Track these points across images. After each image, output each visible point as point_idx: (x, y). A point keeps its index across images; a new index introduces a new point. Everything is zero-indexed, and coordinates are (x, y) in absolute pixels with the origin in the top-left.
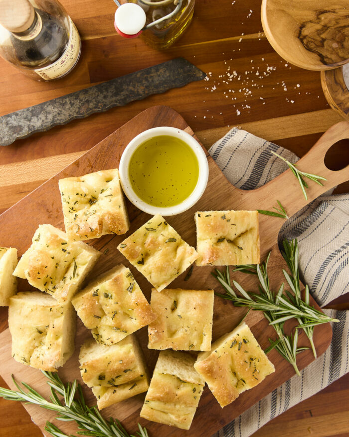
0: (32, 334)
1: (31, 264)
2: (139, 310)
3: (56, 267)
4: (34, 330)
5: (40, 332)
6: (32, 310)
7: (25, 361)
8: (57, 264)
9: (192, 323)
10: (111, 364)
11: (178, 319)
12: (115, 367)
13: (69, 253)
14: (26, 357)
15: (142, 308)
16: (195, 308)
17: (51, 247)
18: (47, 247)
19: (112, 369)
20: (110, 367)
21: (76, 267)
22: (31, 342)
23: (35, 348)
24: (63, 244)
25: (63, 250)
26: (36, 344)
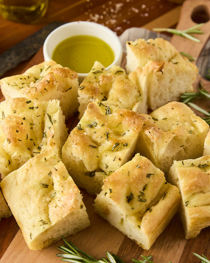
0: (38, 192)
1: (6, 126)
2: (127, 119)
3: (32, 128)
4: (39, 187)
5: (46, 186)
6: (27, 170)
7: (44, 223)
8: (31, 124)
9: (178, 118)
10: (131, 174)
11: (165, 121)
12: (137, 174)
13: (37, 107)
14: (44, 218)
15: (128, 115)
16: (172, 109)
17: (18, 110)
18: (15, 112)
19: (134, 177)
20: (131, 176)
21: (50, 118)
22: (41, 200)
23: (48, 204)
24: (28, 102)
25: (30, 108)
26: (48, 199)
